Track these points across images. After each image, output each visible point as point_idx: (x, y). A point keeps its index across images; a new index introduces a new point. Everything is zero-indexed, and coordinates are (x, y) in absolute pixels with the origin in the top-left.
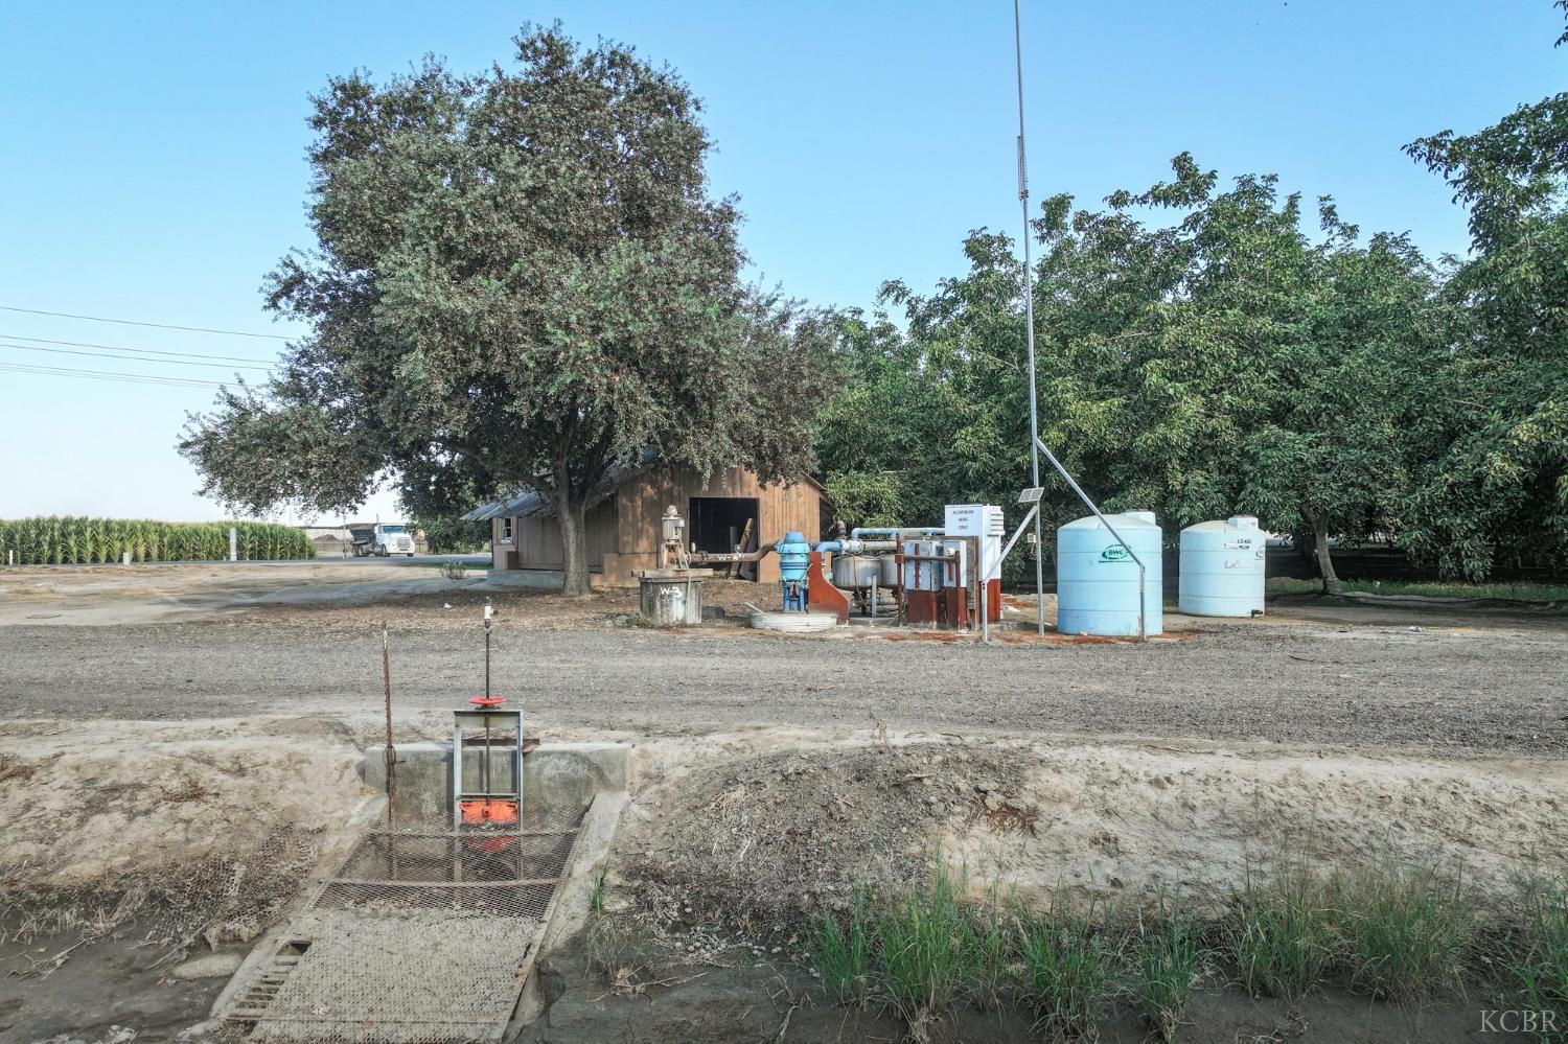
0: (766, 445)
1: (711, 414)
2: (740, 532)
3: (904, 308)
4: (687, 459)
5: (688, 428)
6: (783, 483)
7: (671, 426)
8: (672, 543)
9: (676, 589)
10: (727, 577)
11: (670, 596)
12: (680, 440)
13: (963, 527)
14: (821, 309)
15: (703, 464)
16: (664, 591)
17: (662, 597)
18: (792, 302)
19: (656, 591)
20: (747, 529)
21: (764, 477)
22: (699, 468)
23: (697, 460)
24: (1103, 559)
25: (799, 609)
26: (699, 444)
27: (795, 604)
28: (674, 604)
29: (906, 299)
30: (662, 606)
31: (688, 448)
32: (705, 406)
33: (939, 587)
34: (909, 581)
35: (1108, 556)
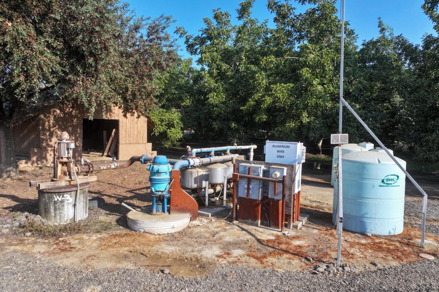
0: (129, 93)
1: (96, 67)
2: (109, 135)
3: (184, 39)
4: (77, 98)
5: (79, 76)
6: (136, 115)
7: (64, 72)
8: (65, 160)
9: (67, 196)
10: (102, 156)
11: (62, 202)
12: (72, 84)
13: (281, 157)
14: (165, 16)
15: (90, 102)
16: (57, 198)
17: (55, 203)
18: (142, 19)
19: (50, 198)
20: (113, 134)
21: (127, 110)
22: (86, 105)
23: (84, 99)
24: (382, 184)
25: (163, 211)
26: (87, 88)
27: (160, 207)
28: (66, 207)
29: (185, 36)
30: (55, 209)
31: (79, 90)
32: (91, 60)
33: (265, 197)
34: (242, 193)
35: (386, 182)
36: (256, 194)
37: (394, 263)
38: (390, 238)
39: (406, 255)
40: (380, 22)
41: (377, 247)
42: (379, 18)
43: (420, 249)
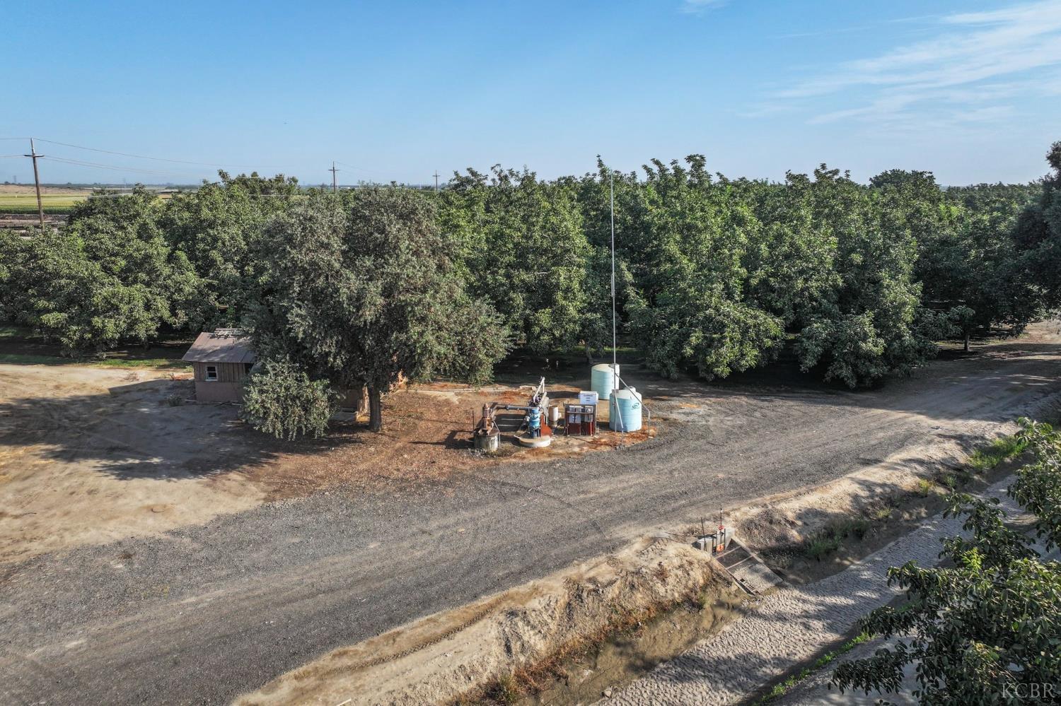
13: (588, 401)
24: (632, 408)
33: (582, 422)
34: (571, 421)
35: (634, 407)
36: (578, 421)
37: (640, 442)
38: (636, 432)
39: (643, 438)
40: (600, 161)
41: (633, 437)
42: (599, 156)
43: (648, 435)
